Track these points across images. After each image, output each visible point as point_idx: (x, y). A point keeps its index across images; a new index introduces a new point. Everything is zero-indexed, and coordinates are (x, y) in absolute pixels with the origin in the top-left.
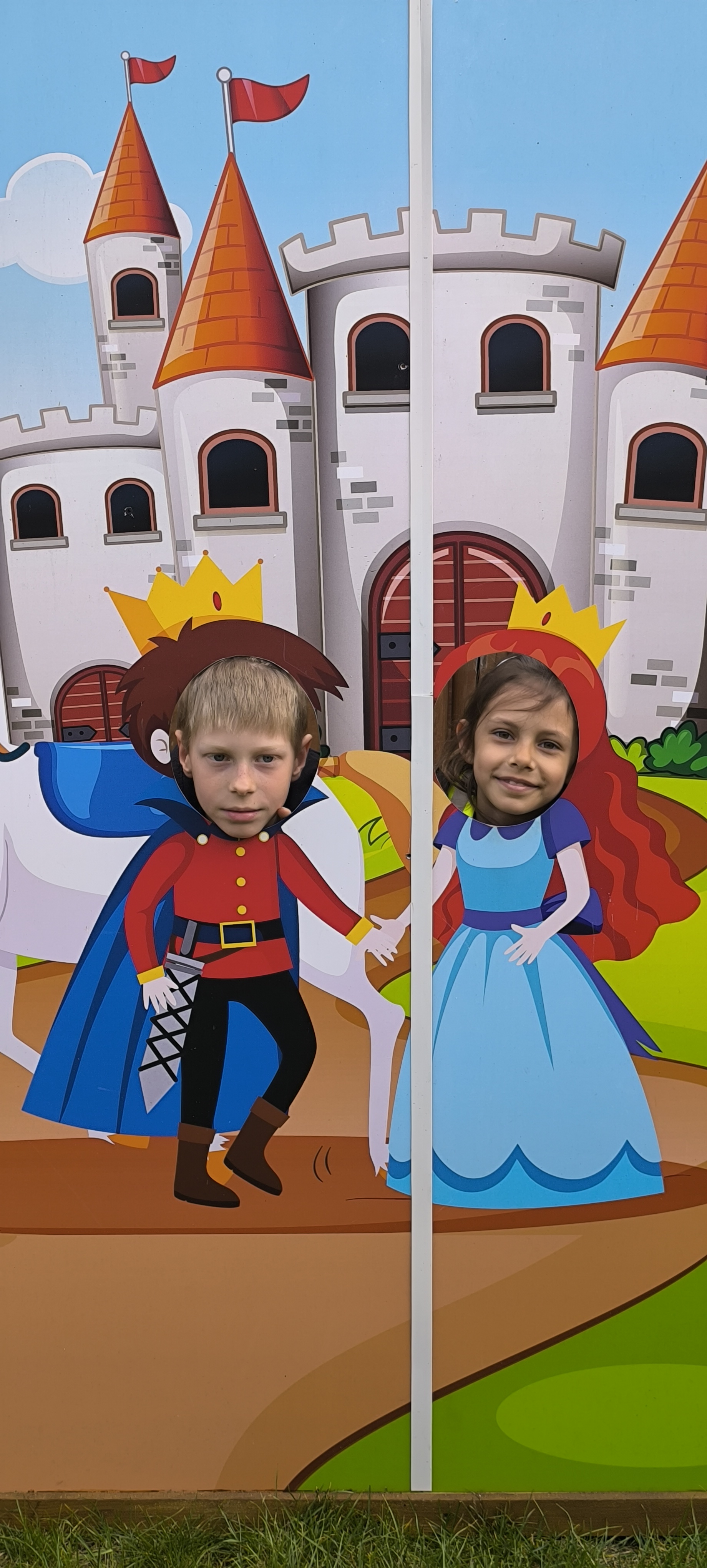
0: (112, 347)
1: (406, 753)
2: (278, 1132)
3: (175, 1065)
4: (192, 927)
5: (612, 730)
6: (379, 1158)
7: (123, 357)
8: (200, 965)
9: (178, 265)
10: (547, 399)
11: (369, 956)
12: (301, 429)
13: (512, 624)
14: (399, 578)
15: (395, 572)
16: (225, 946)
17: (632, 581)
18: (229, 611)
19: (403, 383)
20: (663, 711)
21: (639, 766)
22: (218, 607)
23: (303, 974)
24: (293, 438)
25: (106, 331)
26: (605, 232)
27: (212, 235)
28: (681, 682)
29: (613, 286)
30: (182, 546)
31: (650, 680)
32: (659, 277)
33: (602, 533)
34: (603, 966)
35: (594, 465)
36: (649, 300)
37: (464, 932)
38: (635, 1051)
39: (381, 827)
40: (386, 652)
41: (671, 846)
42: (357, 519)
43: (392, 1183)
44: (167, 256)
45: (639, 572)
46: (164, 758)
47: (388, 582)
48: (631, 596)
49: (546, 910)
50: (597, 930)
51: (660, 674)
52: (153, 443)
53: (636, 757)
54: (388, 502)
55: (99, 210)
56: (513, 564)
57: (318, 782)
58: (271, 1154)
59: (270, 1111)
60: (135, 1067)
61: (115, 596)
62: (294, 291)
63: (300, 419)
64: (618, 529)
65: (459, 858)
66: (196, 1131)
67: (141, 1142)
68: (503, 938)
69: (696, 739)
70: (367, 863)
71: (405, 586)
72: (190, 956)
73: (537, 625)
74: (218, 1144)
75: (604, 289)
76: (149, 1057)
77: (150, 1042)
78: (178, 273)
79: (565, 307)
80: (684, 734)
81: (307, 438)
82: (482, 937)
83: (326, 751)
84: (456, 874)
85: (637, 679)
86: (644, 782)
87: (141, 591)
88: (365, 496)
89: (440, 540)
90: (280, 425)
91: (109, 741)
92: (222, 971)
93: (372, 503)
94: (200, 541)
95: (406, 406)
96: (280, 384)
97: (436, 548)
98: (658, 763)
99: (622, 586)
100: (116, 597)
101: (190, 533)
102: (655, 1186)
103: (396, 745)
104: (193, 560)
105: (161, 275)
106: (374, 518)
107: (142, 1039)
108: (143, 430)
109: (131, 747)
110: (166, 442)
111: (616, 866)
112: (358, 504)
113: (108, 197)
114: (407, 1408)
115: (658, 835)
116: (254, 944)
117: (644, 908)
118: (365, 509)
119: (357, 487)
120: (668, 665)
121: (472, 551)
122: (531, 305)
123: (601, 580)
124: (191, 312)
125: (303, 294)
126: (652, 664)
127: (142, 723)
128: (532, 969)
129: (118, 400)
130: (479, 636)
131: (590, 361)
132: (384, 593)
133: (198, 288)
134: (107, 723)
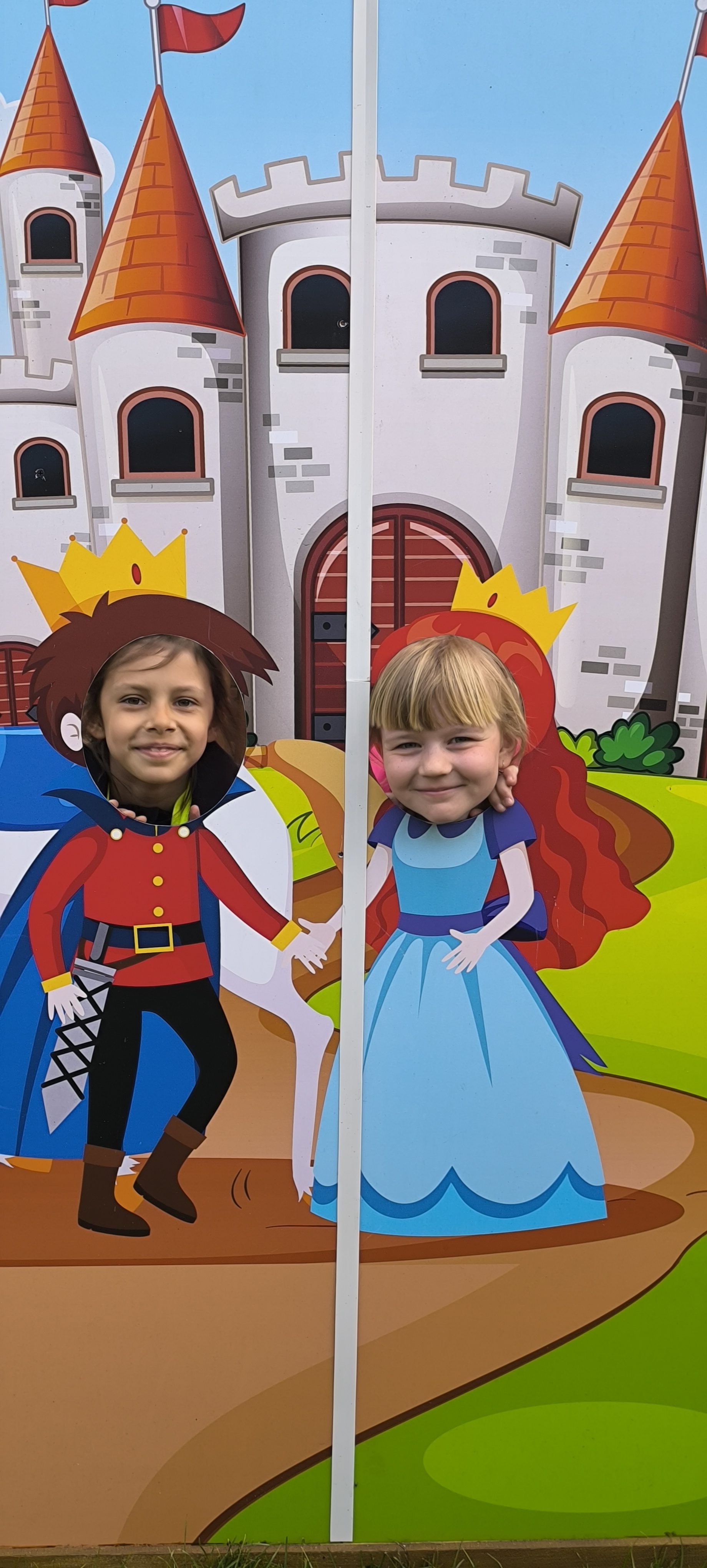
0: (24, 294)
1: (340, 743)
2: (194, 1154)
3: (82, 1081)
4: (103, 929)
5: (560, 721)
6: (303, 1182)
7: (36, 304)
8: (112, 972)
9: (99, 206)
10: (497, 364)
11: (296, 962)
12: (230, 389)
13: (456, 605)
14: (335, 553)
15: (331, 546)
16: (139, 951)
17: (585, 562)
18: (150, 585)
19: (342, 341)
20: (615, 702)
21: (589, 760)
22: (138, 580)
23: (223, 982)
24: (222, 398)
25: (19, 276)
26: (560, 186)
27: (136, 173)
28: (633, 671)
29: (568, 243)
30: (98, 513)
31: (602, 668)
32: (617, 235)
33: (553, 509)
34: (544, 974)
35: (545, 436)
36: (606, 260)
37: (399, 938)
38: (579, 1066)
39: (312, 822)
40: (321, 632)
41: (620, 847)
42: (291, 488)
43: (316, 1209)
44: (87, 195)
45: (590, 553)
46: (75, 743)
47: (323, 557)
48: (582, 578)
49: (487, 915)
50: (541, 936)
51: (612, 662)
52: (68, 400)
53: (585, 751)
54: (324, 470)
55: (12, 143)
56: (457, 540)
57: (244, 774)
58: (185, 1178)
59: (186, 1131)
60: (37, 1084)
61: (24, 566)
62: (225, 238)
63: (230, 377)
64: (569, 505)
65: (395, 858)
66: (104, 1153)
67: (43, 1165)
68: (441, 945)
69: (649, 732)
70: (296, 863)
71: (342, 562)
72: (100, 961)
73: (481, 607)
74: (128, 1167)
75: (559, 247)
76: (54, 1071)
77: (55, 1055)
78: (99, 214)
79: (516, 265)
80: (637, 726)
81: (238, 398)
82: (418, 943)
83: (253, 740)
84: (391, 876)
85: (588, 667)
86: (593, 777)
87: (53, 561)
88: (299, 463)
89: (380, 513)
90: (208, 383)
91: (15, 724)
92: (135, 978)
93: (306, 471)
94: (118, 508)
95: (345, 367)
96: (209, 339)
97: (376, 521)
98: (609, 758)
99: (574, 567)
100: (25, 568)
101: (108, 500)
102: (598, 1210)
103: (329, 735)
104: (110, 529)
105: (80, 216)
106: (309, 487)
107: (46, 1053)
108: (57, 385)
109: (39, 732)
110: (83, 398)
111: (563, 867)
112: (292, 471)
113: (22, 128)
114: (327, 1453)
115: (607, 835)
116: (170, 948)
117: (592, 912)
118: (299, 477)
119: (291, 453)
120: (620, 652)
121: (414, 526)
122: (481, 261)
123: (551, 559)
124: (113, 257)
125: (234, 242)
126: (604, 651)
127: (52, 706)
128: (471, 978)
129: (30, 350)
130: (420, 618)
131: (543, 324)
132: (318, 569)
133: (120, 231)
134: (13, 706)
